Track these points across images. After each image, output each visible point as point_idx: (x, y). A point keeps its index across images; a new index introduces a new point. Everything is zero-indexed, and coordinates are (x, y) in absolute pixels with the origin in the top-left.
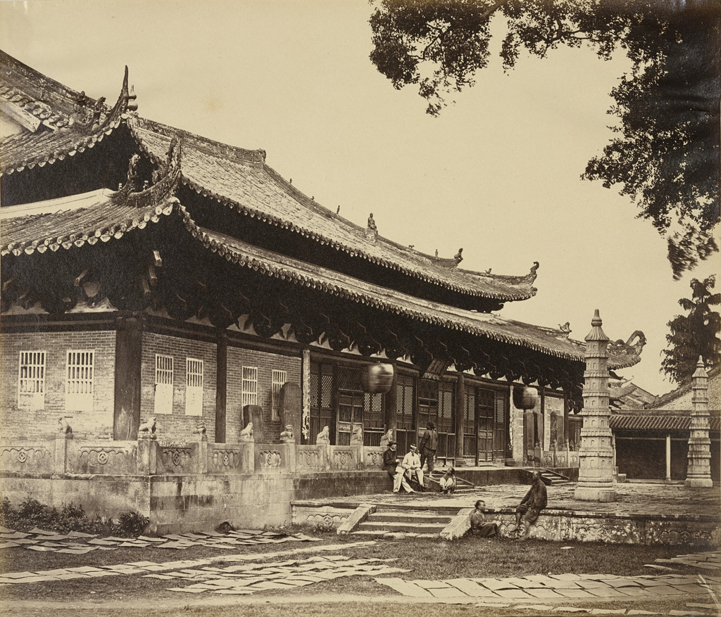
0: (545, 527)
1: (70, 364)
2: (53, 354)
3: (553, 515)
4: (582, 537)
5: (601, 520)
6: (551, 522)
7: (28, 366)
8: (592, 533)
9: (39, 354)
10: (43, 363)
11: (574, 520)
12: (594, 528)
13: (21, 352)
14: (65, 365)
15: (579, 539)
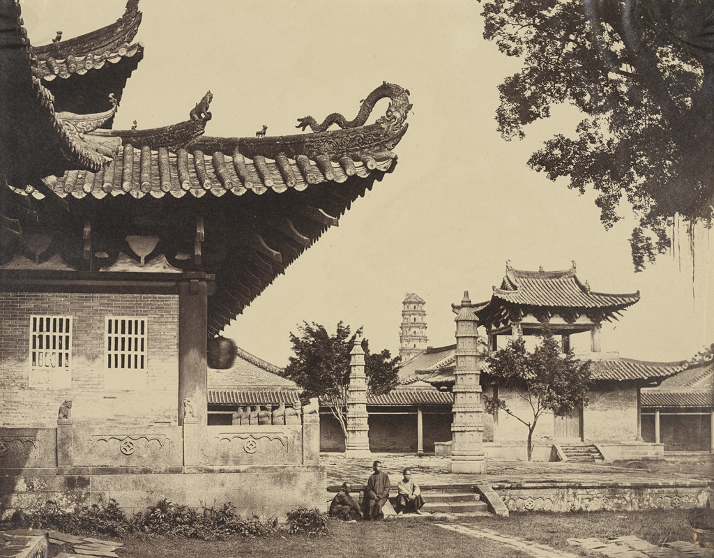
0: (552, 499)
1: (110, 332)
2: (84, 321)
3: (561, 488)
4: (586, 507)
5: (604, 490)
6: (558, 494)
7: (45, 334)
8: (595, 502)
9: (61, 320)
10: (67, 331)
11: (579, 491)
12: (598, 498)
13: (32, 317)
14: (102, 334)
15: (584, 509)
